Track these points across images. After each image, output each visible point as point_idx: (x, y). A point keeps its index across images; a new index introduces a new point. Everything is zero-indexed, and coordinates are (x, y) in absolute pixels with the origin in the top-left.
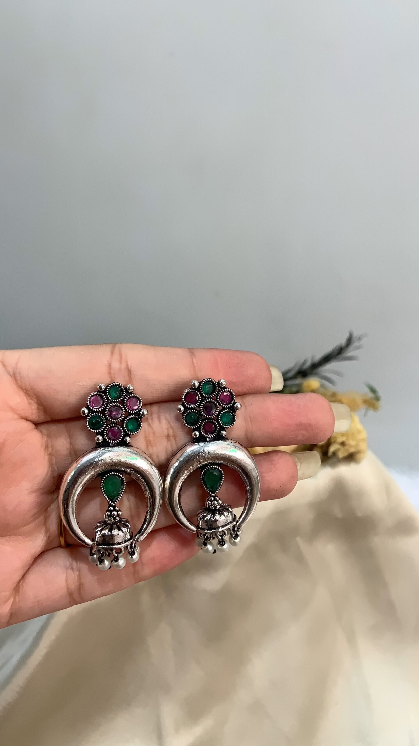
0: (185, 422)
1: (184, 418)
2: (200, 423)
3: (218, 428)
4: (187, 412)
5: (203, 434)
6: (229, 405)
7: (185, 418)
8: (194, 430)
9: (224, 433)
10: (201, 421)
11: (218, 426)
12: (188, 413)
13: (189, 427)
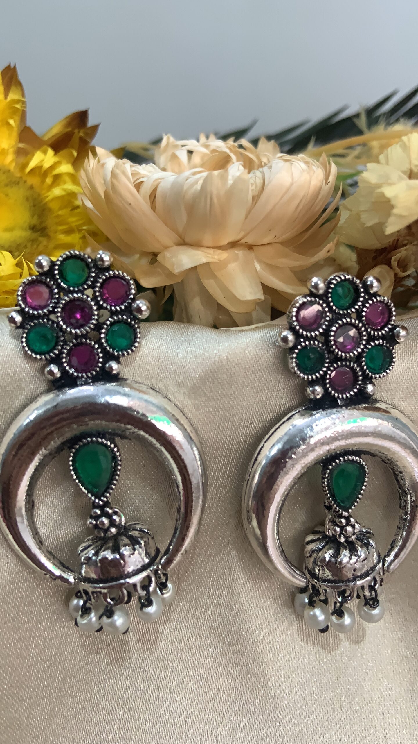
0: (296, 366)
1: (292, 358)
2: (324, 369)
3: (361, 378)
4: (301, 345)
5: (331, 392)
6: (383, 332)
7: (296, 358)
8: (312, 383)
9: (370, 388)
10: (327, 365)
11: (361, 376)
12: (303, 348)
13: (304, 378)
